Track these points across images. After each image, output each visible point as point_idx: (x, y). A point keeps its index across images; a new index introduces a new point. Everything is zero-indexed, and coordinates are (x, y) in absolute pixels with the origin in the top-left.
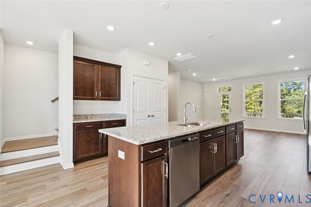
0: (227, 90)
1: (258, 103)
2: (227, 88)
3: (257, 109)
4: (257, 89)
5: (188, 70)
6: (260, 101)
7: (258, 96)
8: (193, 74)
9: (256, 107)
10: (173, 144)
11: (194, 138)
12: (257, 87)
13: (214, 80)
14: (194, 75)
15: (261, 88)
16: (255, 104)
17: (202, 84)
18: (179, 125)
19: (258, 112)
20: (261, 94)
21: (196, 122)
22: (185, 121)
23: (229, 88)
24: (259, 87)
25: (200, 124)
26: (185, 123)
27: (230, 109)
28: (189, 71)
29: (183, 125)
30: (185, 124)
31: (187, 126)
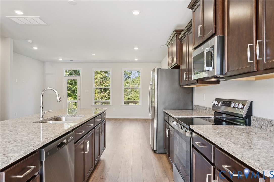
0: (68, 74)
1: (99, 91)
2: (68, 71)
3: (98, 96)
4: (98, 75)
5: (27, 40)
6: (100, 89)
7: (99, 83)
8: (32, 47)
9: (97, 95)
10: (49, 153)
11: (70, 139)
12: (98, 74)
13: (61, 59)
14: (35, 48)
15: (101, 74)
16: (96, 91)
17: (44, 62)
18: (35, 122)
19: (99, 100)
20: (101, 81)
21: (57, 116)
22: (42, 116)
23: (69, 71)
24: (100, 74)
25: (62, 118)
26: (41, 119)
27: (79, 96)
28: (29, 41)
29: (41, 122)
30: (44, 120)
31: (46, 122)
